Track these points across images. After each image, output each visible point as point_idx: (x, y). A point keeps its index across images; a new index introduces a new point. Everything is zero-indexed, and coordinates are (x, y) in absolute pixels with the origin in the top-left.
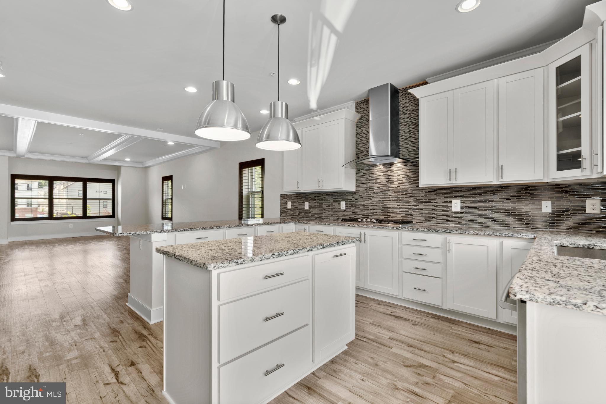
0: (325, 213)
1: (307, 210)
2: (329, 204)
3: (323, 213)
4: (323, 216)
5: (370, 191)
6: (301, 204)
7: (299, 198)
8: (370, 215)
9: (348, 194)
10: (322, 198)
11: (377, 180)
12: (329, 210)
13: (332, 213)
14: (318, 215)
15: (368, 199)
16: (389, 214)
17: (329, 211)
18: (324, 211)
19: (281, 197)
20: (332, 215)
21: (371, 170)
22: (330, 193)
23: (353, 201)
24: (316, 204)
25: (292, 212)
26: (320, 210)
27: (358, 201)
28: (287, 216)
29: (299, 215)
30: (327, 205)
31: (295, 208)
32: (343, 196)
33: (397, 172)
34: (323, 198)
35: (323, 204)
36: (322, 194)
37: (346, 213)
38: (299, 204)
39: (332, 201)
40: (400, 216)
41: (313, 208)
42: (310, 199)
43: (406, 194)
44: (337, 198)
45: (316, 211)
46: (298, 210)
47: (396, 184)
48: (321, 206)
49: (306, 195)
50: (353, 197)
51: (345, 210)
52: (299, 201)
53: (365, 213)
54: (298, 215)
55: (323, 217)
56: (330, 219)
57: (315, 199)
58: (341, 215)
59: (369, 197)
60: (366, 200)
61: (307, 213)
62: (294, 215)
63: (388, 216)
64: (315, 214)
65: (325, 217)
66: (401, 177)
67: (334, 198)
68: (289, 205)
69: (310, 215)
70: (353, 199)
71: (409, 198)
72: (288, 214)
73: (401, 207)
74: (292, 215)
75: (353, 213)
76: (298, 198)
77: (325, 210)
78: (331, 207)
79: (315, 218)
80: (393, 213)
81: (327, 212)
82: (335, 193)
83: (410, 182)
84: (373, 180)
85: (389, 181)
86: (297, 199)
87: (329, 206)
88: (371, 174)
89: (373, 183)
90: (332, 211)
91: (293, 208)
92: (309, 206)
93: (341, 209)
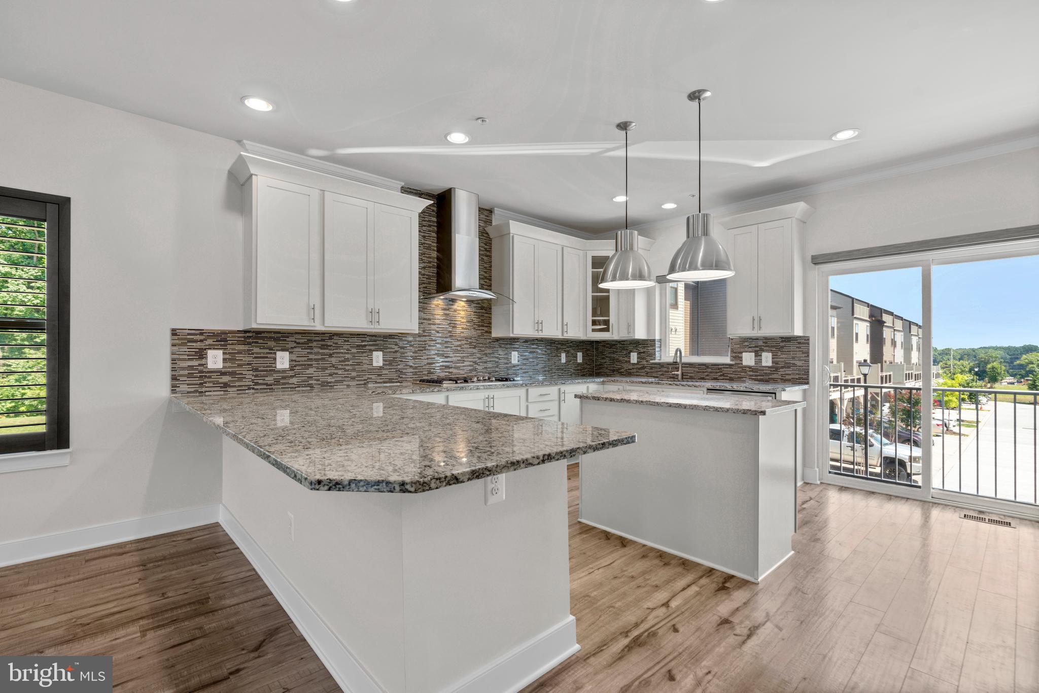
0: (337, 374)
1: (284, 371)
2: (347, 356)
3: (331, 375)
4: (333, 380)
5: (426, 336)
6: (262, 355)
7: (257, 343)
8: (424, 373)
9: (386, 340)
10: (329, 344)
11: (435, 321)
12: (347, 368)
13: (354, 374)
14: (318, 380)
15: (421, 349)
16: (450, 370)
17: (348, 370)
18: (336, 371)
19: (176, 337)
20: (353, 378)
21: (426, 303)
22: (349, 336)
23: (396, 352)
24: (311, 356)
25: (226, 379)
26: (324, 369)
27: (404, 351)
28: (204, 389)
29: (257, 384)
30: (340, 359)
31: (240, 366)
32: (378, 342)
33: (460, 312)
34: (332, 344)
35: (331, 355)
36: (328, 335)
37: (384, 372)
38: (255, 358)
39: (354, 350)
40: (463, 373)
41: (305, 365)
42: (295, 345)
43: (471, 343)
44: (365, 346)
45: (311, 371)
46: (251, 372)
47: (459, 330)
48: (328, 361)
49: (280, 335)
50: (396, 345)
51: (381, 367)
52: (256, 350)
53: (417, 370)
54: (251, 383)
55: (330, 383)
56: (348, 386)
57: (310, 345)
58: (373, 377)
59: (423, 346)
60: (419, 350)
61: (284, 378)
62: (237, 384)
63: (449, 373)
64: (308, 377)
65: (337, 382)
66: (465, 321)
67: (358, 346)
68: (215, 359)
69: (294, 380)
70: (396, 348)
71: (473, 348)
72: (207, 385)
73: (465, 360)
74: (226, 385)
75: (396, 371)
76: (251, 340)
77: (337, 368)
78: (350, 363)
79: (311, 386)
80: (456, 368)
81: (340, 372)
82: (361, 336)
83: (474, 329)
84: (429, 319)
85: (450, 323)
86: (249, 344)
87: (348, 360)
88: (426, 310)
89: (430, 324)
90: (354, 370)
91: (230, 367)
92: (291, 361)
93: (375, 364)
